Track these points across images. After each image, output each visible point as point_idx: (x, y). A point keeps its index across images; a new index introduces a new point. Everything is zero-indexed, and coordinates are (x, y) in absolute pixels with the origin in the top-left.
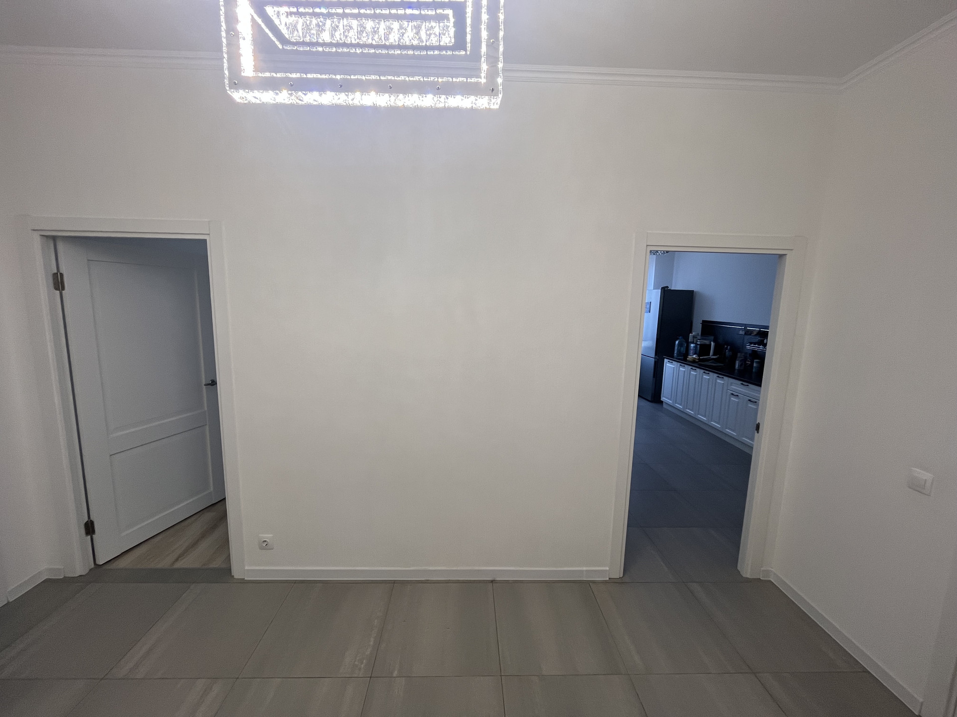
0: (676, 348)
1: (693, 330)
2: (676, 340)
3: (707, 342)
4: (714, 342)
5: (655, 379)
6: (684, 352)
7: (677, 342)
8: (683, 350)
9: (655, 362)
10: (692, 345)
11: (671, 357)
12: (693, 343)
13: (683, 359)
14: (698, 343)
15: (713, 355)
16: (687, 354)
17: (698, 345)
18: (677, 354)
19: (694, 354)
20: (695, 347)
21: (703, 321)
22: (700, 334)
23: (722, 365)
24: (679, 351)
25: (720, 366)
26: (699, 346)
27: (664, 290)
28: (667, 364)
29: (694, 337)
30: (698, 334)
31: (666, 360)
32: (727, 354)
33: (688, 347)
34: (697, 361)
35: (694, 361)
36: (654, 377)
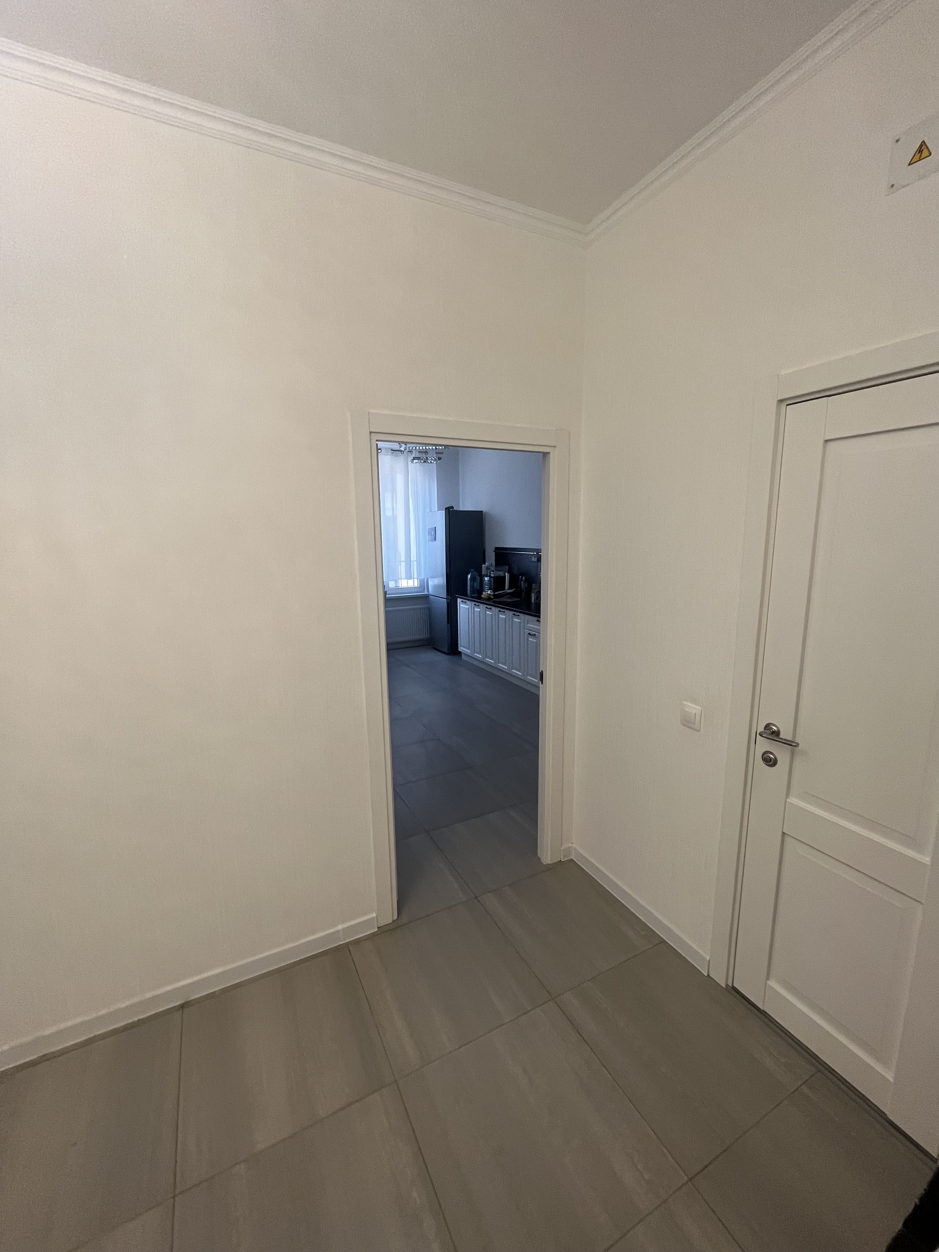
0: (469, 583)
1: (487, 559)
2: (468, 574)
3: (501, 574)
4: (509, 572)
5: (449, 625)
6: (479, 588)
7: (469, 576)
8: (477, 585)
9: (448, 603)
10: (486, 579)
11: (464, 595)
12: (487, 576)
13: (477, 596)
14: (492, 575)
15: (510, 588)
16: (481, 590)
17: (492, 577)
18: (470, 591)
19: (490, 589)
20: (490, 581)
21: (496, 548)
22: (494, 564)
23: (519, 599)
24: (472, 587)
25: (517, 601)
26: (492, 579)
27: (449, 511)
28: (461, 605)
29: (488, 568)
30: (492, 564)
31: (459, 600)
32: (522, 586)
33: (482, 581)
34: (492, 597)
35: (489, 599)
36: (448, 622)
